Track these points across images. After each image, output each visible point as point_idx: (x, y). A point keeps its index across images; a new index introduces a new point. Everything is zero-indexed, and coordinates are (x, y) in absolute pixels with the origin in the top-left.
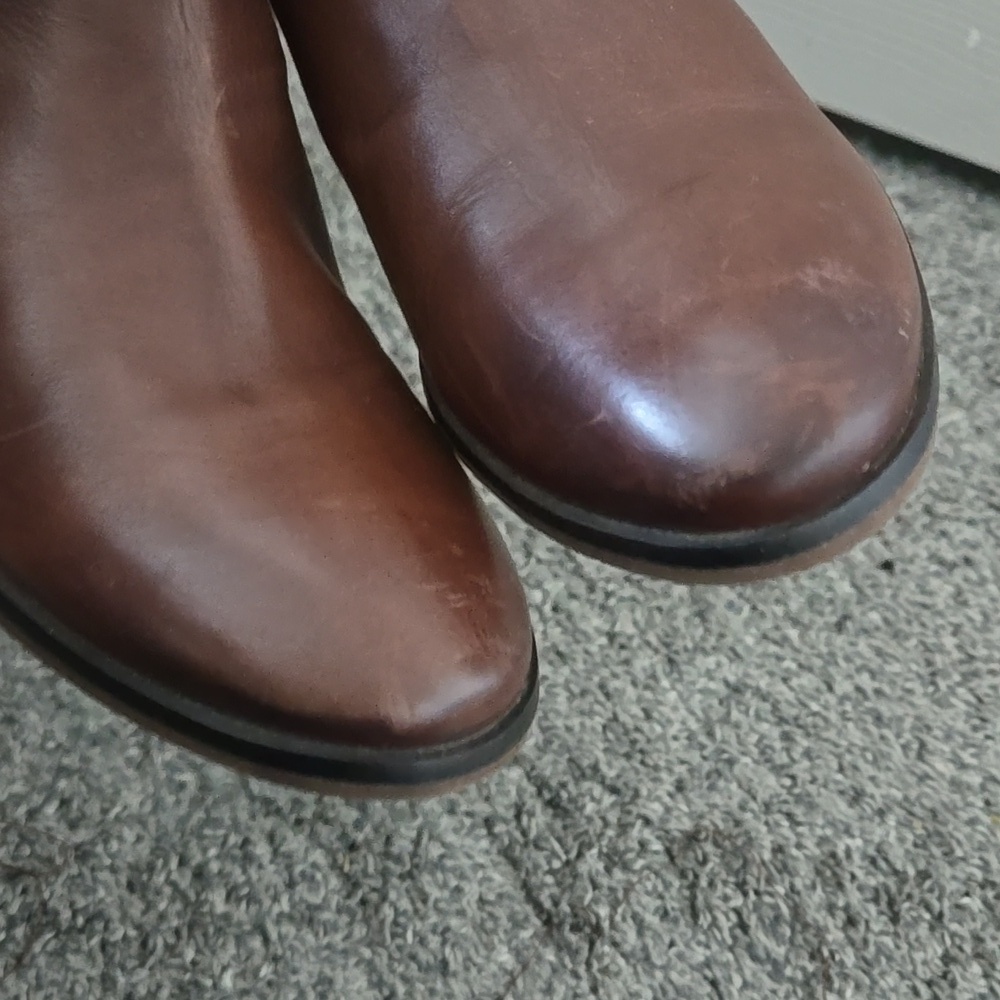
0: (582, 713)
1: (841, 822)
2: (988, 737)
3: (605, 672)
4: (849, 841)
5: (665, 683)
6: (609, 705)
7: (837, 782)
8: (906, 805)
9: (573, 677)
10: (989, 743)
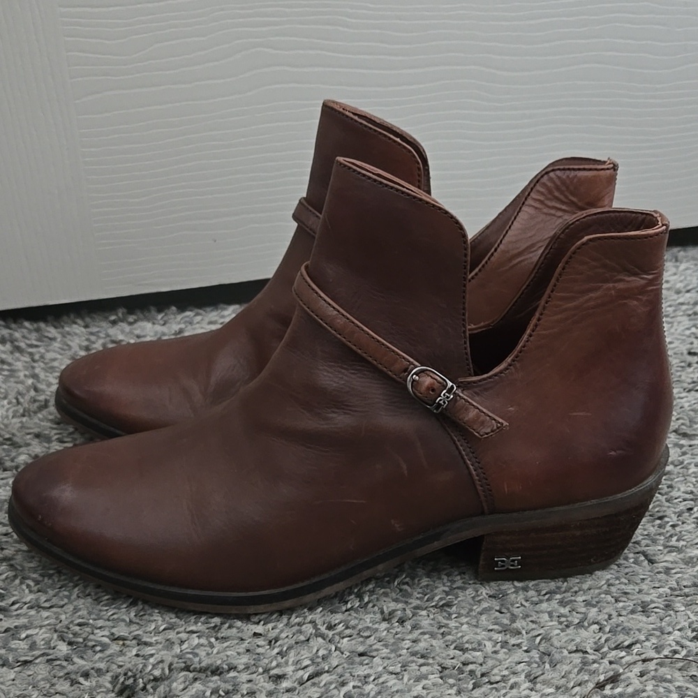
0: (418, 680)
1: (654, 629)
2: (673, 526)
3: (407, 644)
4: (672, 638)
5: (452, 624)
6: (431, 661)
7: (624, 608)
8: (676, 593)
9: (387, 662)
10: (678, 529)
